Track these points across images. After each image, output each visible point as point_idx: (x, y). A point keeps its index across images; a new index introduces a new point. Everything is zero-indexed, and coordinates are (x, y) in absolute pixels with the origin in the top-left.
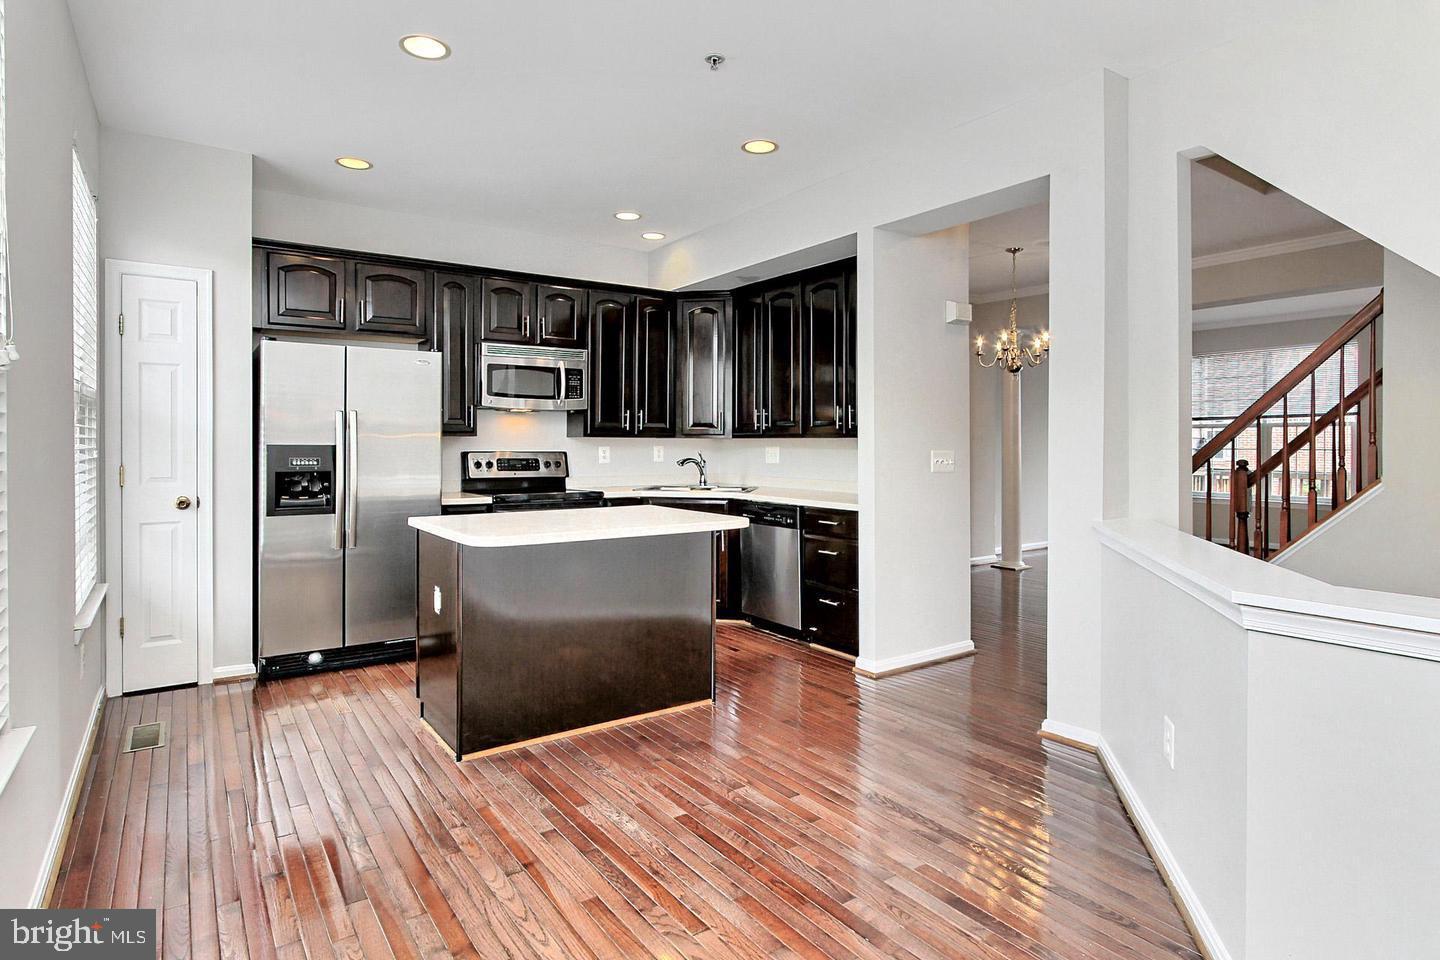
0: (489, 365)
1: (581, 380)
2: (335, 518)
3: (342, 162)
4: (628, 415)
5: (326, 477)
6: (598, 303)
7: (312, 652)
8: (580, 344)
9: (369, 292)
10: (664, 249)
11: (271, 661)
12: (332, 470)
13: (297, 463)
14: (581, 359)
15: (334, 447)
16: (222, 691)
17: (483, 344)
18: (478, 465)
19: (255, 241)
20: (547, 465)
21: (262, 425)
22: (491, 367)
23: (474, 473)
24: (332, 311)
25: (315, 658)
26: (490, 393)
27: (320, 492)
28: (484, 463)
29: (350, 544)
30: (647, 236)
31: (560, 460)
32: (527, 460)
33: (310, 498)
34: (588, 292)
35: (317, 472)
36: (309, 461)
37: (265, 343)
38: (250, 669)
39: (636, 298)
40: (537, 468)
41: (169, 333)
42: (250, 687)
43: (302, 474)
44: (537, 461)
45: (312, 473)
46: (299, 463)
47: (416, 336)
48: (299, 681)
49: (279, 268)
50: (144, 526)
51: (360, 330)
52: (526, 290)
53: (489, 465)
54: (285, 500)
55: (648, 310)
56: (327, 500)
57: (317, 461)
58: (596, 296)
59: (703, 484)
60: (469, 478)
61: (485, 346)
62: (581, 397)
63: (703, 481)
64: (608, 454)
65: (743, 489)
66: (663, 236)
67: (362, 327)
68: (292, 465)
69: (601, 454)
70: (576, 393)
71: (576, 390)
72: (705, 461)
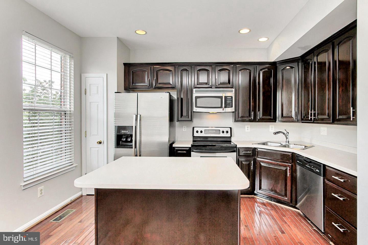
0: (196, 97)
1: (232, 100)
3: (137, 32)
4: (253, 113)
6: (240, 70)
8: (232, 87)
14: (232, 93)
18: (197, 132)
20: (223, 132)
23: (196, 134)
26: (196, 107)
28: (199, 131)
30: (260, 40)
31: (228, 130)
32: (215, 130)
34: (236, 67)
36: (126, 131)
39: (257, 66)
41: (97, 93)
43: (125, 135)
44: (219, 131)
46: (123, 132)
49: (132, 71)
50: (92, 148)
52: (211, 68)
53: (201, 132)
55: (262, 71)
57: (128, 131)
59: (287, 143)
60: (195, 136)
61: (194, 90)
62: (232, 107)
63: (287, 141)
64: (249, 128)
65: (305, 147)
66: (267, 39)
67: (155, 87)
68: (121, 132)
69: (246, 128)
70: (230, 105)
71: (230, 104)
72: (288, 133)
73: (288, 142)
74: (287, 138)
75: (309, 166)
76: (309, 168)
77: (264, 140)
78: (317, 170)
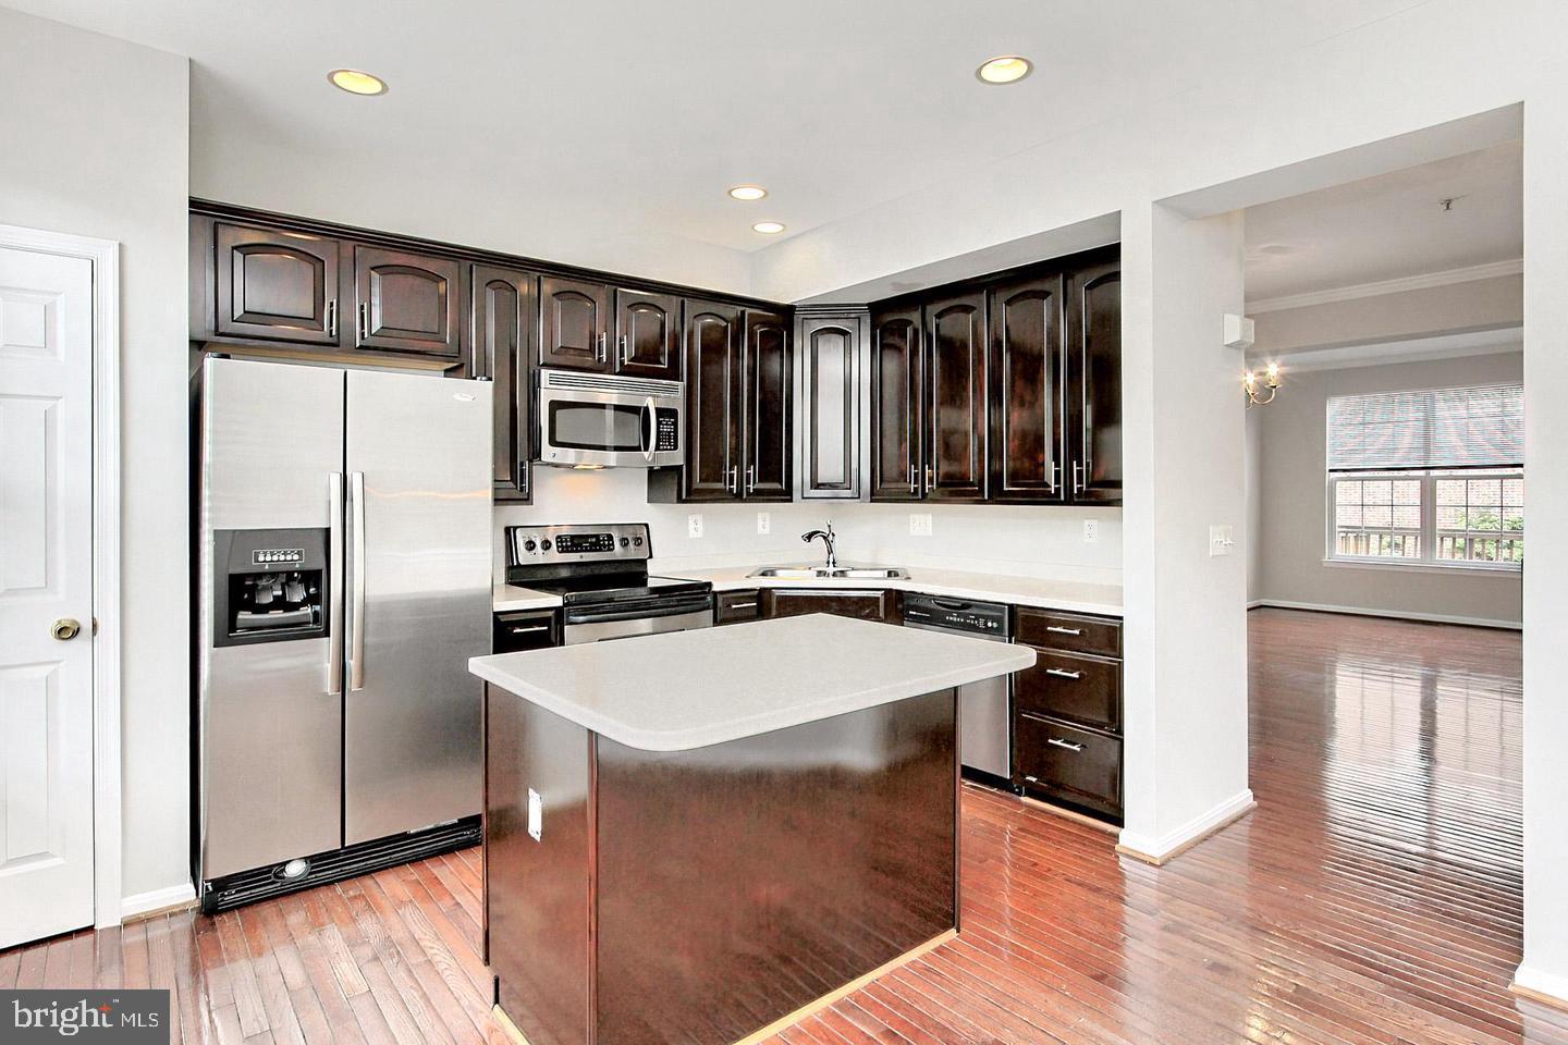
0: (553, 403)
1: (675, 424)
2: (328, 645)
3: (339, 81)
4: (735, 472)
5: (314, 579)
6: (695, 317)
7: (289, 862)
8: (673, 373)
9: (376, 290)
10: (779, 245)
11: (221, 884)
12: (322, 566)
13: (267, 559)
14: (674, 395)
15: (328, 531)
16: (134, 937)
17: (543, 371)
18: (531, 546)
19: (194, 203)
20: (624, 542)
21: (206, 492)
22: (556, 406)
23: (524, 557)
24: (317, 318)
25: (295, 870)
26: (553, 442)
27: (303, 603)
28: (538, 543)
29: (353, 684)
30: (760, 227)
31: (639, 535)
32: (597, 536)
33: (285, 611)
34: (683, 302)
35: (299, 572)
36: (285, 554)
37: (210, 362)
38: (184, 893)
39: (743, 312)
40: (610, 548)
41: (43, 344)
42: (184, 924)
43: (274, 575)
44: (610, 537)
45: (290, 574)
46: (268, 558)
47: (446, 357)
48: (267, 909)
49: (234, 248)
51: (361, 347)
52: (601, 295)
53: (546, 545)
54: (244, 616)
55: (759, 330)
56: (316, 614)
57: (298, 553)
58: (692, 307)
59: (831, 564)
60: (519, 565)
61: (545, 374)
62: (676, 448)
63: (831, 561)
64: (700, 526)
65: (890, 574)
66: (781, 228)
67: (364, 343)
68: (257, 561)
69: (692, 525)
70: (670, 442)
71: (670, 439)
72: (833, 535)
73: (834, 563)
74: (830, 551)
75: (957, 617)
76: (957, 622)
77: (769, 563)
78: (990, 624)
